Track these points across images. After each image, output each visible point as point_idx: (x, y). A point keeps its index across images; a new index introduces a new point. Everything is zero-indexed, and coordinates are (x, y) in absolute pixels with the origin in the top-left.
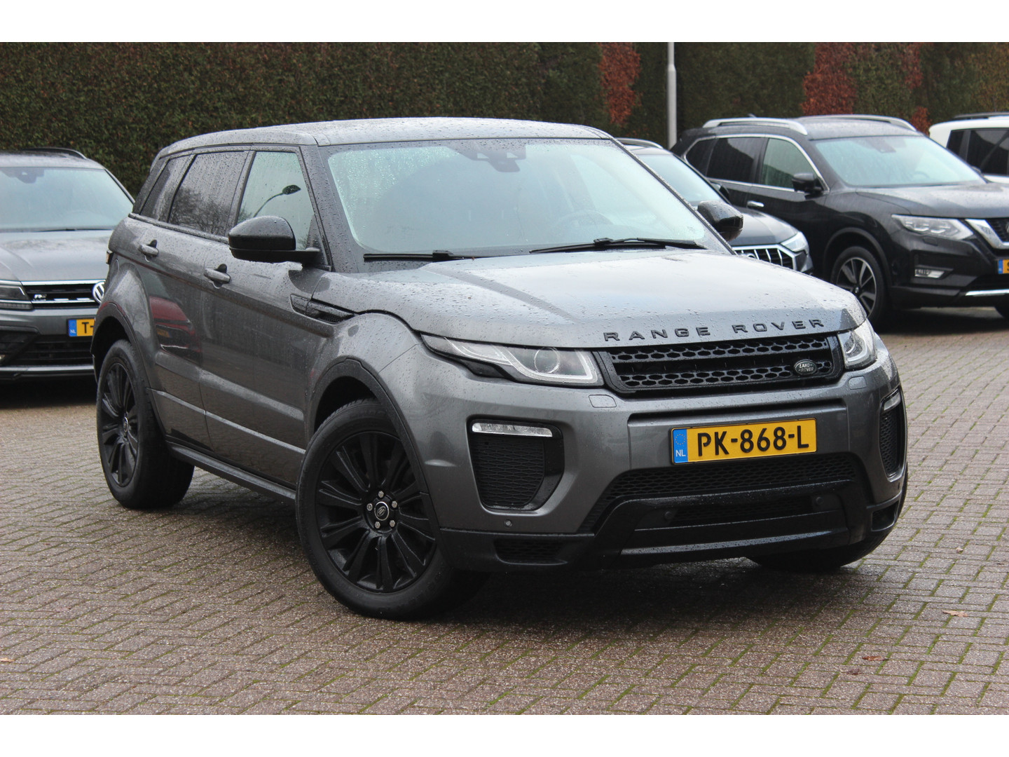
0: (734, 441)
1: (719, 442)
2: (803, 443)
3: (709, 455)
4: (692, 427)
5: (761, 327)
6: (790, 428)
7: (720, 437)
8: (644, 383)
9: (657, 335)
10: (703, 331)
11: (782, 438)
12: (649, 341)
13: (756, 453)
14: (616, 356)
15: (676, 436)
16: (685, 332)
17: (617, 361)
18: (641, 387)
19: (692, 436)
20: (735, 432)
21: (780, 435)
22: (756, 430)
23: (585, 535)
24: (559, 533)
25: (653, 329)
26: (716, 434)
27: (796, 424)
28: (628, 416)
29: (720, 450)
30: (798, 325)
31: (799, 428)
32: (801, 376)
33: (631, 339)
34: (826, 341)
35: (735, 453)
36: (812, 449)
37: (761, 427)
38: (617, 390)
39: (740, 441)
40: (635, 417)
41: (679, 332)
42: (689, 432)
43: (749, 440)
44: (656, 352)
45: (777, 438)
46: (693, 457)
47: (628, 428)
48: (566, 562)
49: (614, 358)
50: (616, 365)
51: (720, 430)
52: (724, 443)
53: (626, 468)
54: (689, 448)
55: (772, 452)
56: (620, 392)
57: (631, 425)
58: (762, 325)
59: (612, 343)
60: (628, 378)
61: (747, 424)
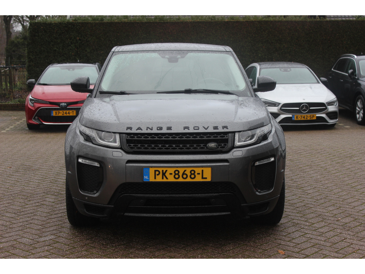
0: (171, 174)
1: (164, 174)
2: (204, 177)
3: (159, 179)
4: (152, 167)
5: (197, 128)
6: (198, 170)
7: (164, 172)
8: (137, 148)
9: (148, 129)
10: (169, 128)
11: (194, 174)
12: (144, 131)
13: (181, 180)
14: (129, 136)
15: (145, 170)
16: (161, 128)
17: (129, 138)
18: (136, 150)
19: (152, 171)
20: (172, 170)
21: (193, 173)
22: (181, 171)
23: (110, 206)
24: (102, 204)
25: (148, 126)
26: (163, 171)
27: (200, 169)
28: (126, 161)
29: (164, 177)
30: (216, 128)
31: (203, 171)
32: (210, 149)
33: (137, 130)
34: (228, 135)
35: (171, 179)
36: (209, 179)
37: (184, 169)
38: (125, 150)
39: (174, 174)
40: (129, 161)
41: (159, 128)
42: (150, 169)
43: (178, 174)
44: (146, 136)
45: (191, 174)
46: (152, 179)
47: (126, 165)
48: (106, 215)
49: (128, 137)
50: (127, 140)
51: (165, 170)
52: (166, 174)
53: (124, 181)
54: (150, 176)
55: (189, 180)
56: (126, 151)
57: (127, 165)
58: (197, 127)
59: (129, 131)
60: (131, 146)
61: (177, 168)
